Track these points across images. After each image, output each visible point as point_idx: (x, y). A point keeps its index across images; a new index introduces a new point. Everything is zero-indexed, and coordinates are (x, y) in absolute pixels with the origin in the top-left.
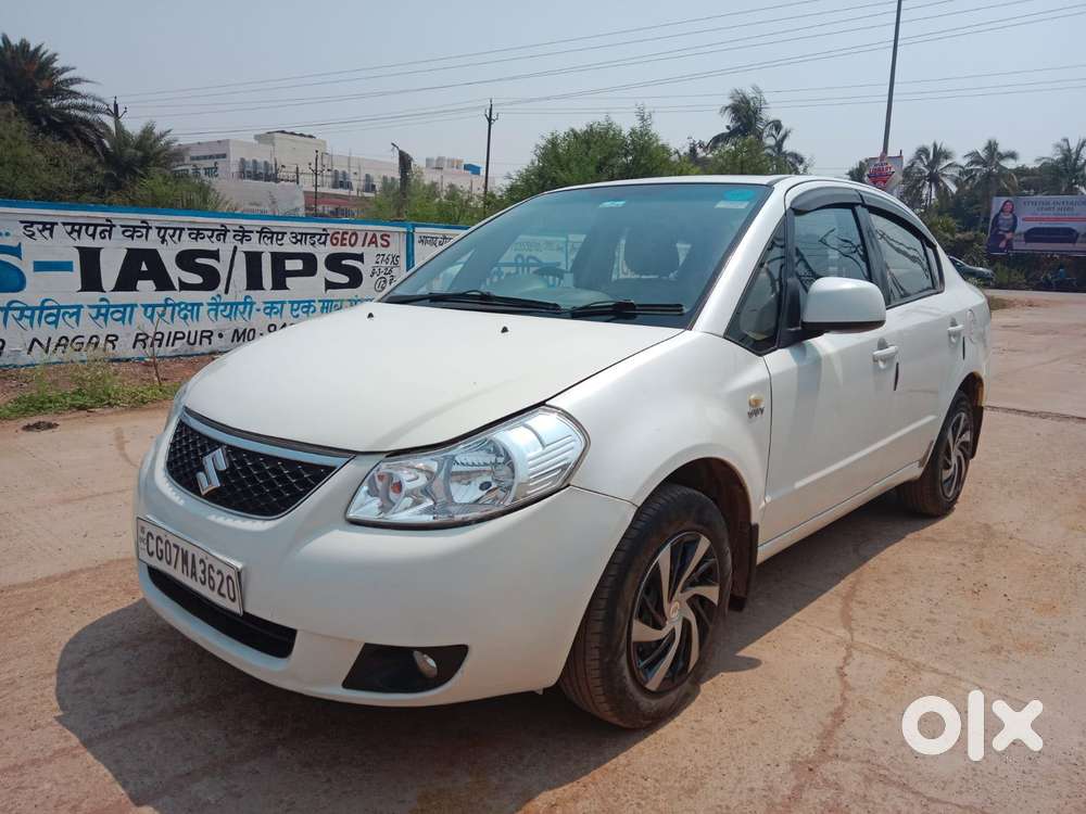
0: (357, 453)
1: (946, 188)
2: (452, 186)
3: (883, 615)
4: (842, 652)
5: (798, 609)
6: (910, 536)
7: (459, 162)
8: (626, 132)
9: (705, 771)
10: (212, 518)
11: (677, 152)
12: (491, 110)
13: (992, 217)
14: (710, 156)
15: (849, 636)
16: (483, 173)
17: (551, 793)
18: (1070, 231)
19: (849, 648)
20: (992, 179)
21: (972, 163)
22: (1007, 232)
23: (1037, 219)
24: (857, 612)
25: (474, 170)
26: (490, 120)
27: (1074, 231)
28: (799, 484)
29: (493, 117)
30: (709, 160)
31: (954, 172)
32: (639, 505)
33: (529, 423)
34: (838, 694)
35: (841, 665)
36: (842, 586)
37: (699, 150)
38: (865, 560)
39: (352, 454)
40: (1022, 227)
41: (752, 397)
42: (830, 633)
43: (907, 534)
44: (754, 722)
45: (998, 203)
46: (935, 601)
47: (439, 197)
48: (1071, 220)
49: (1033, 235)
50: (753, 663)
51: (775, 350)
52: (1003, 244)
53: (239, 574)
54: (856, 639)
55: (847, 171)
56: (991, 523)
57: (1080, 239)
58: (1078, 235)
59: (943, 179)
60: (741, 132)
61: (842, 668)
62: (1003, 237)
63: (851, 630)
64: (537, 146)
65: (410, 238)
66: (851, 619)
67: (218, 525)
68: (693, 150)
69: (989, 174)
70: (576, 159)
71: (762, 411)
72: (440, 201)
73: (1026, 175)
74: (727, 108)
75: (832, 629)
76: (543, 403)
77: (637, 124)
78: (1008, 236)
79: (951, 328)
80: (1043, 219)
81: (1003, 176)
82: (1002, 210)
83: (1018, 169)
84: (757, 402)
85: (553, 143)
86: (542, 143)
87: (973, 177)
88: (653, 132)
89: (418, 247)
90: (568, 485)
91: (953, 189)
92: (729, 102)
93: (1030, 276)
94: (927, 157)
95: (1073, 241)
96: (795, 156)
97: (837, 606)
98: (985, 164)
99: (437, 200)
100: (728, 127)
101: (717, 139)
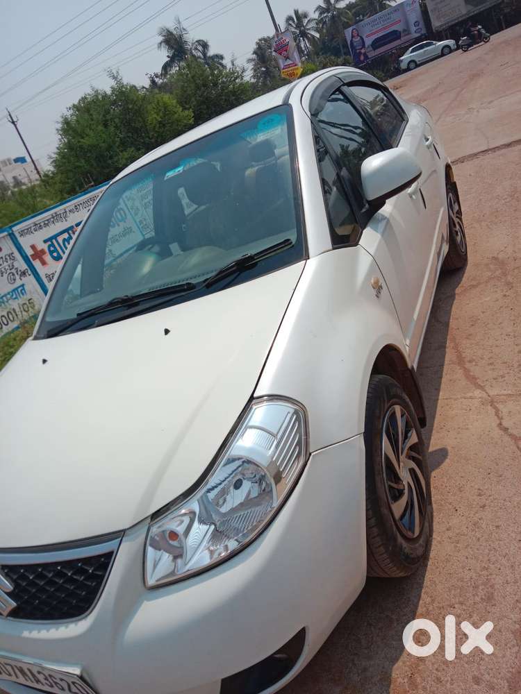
0: (124, 531)
1: (313, 37)
2: (14, 178)
3: (491, 364)
4: (491, 411)
5: (438, 390)
6: (458, 291)
7: (9, 160)
8: (109, 92)
9: (484, 572)
10: (26, 634)
11: (144, 87)
12: (10, 115)
13: (349, 42)
14: (165, 80)
15: (485, 395)
16: (28, 159)
17: (400, 663)
18: (395, 32)
19: (492, 403)
20: (336, 19)
21: (321, 14)
22: (361, 49)
23: (374, 33)
24: (476, 371)
25: (21, 160)
26: (13, 122)
27: (397, 31)
28: (415, 317)
29: (15, 120)
30: (166, 84)
31: (313, 24)
32: (363, 431)
33: (251, 424)
34: (515, 448)
35: (498, 422)
36: (450, 355)
37: (157, 80)
38: (447, 325)
39: (119, 535)
40: (368, 42)
41: (372, 281)
42: (471, 398)
43: (454, 289)
44: (484, 506)
45: (348, 33)
46: (512, 334)
47: (9, 189)
48: (392, 25)
49: (377, 44)
50: (443, 453)
51: (362, 232)
52: (362, 58)
53: (81, 678)
54: (491, 394)
55: (252, 52)
56: (495, 255)
57: (402, 35)
58: (400, 32)
59: (308, 32)
60: (178, 56)
61: (500, 424)
62: (360, 53)
63: (482, 388)
64: (57, 130)
65: (12, 236)
66: (474, 378)
67: (35, 641)
68: (153, 82)
69: (333, 17)
70: (87, 126)
71: (381, 287)
72: (12, 193)
73: (354, 7)
74: (161, 43)
75: (471, 394)
76: (252, 398)
77: (113, 83)
78: (363, 51)
79: (427, 143)
80: (377, 32)
81: (341, 14)
82: (353, 37)
83: (347, 5)
84: (377, 282)
85: (66, 122)
86: (59, 126)
87: (325, 23)
88: (125, 83)
89: (21, 240)
90: (310, 454)
91: (317, 35)
92: (161, 38)
93: (385, 70)
94: (294, 22)
95: (399, 37)
96: (217, 56)
97: (459, 373)
98: (327, 10)
99: (9, 192)
100: (168, 57)
101: (166, 67)
